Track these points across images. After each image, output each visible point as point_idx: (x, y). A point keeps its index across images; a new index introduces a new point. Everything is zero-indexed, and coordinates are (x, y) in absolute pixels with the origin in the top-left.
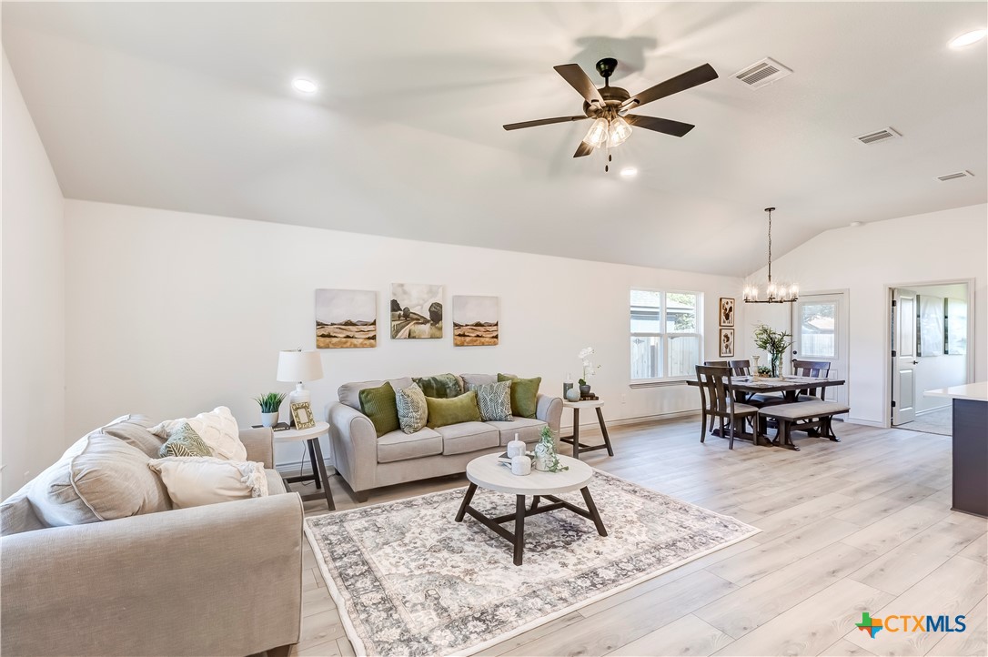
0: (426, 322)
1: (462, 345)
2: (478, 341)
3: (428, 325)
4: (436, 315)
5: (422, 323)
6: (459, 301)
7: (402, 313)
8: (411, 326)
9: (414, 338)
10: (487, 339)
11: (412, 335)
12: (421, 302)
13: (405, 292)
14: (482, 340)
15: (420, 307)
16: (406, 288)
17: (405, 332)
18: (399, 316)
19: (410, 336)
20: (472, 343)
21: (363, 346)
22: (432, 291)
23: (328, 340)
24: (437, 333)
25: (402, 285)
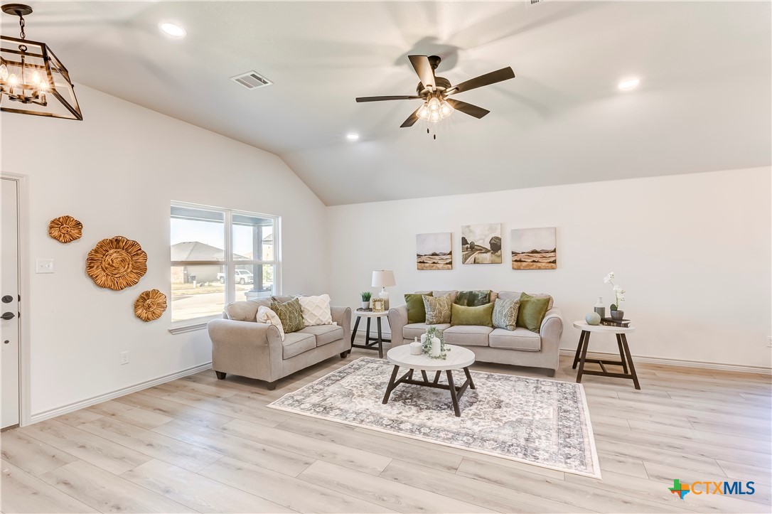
0: (487, 251)
1: (519, 269)
2: (534, 265)
3: (489, 254)
4: (496, 246)
5: (484, 253)
6: (517, 234)
7: (469, 246)
8: (476, 255)
9: (478, 263)
10: (544, 264)
11: (476, 261)
12: (483, 237)
13: (471, 231)
14: (539, 264)
15: (482, 241)
16: (471, 228)
17: (471, 259)
18: (467, 248)
19: (475, 262)
20: (528, 268)
21: (443, 269)
22: (491, 228)
23: (423, 265)
24: (498, 260)
25: (469, 227)
